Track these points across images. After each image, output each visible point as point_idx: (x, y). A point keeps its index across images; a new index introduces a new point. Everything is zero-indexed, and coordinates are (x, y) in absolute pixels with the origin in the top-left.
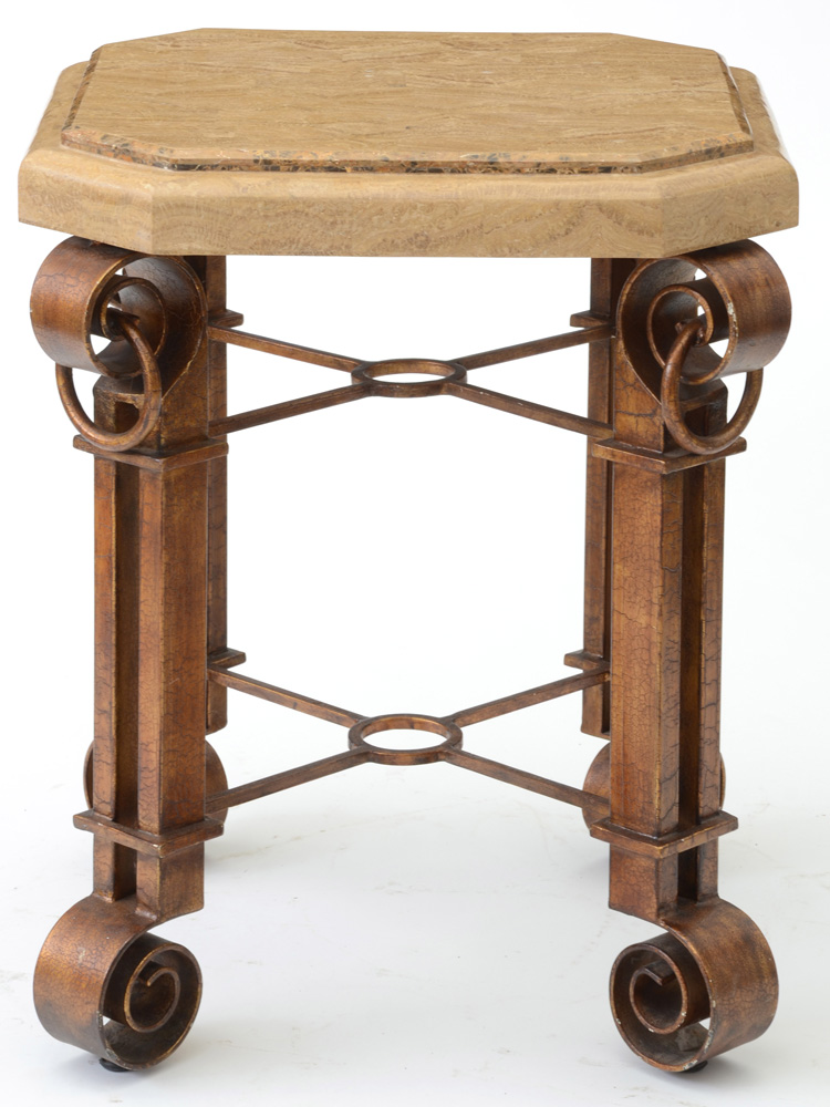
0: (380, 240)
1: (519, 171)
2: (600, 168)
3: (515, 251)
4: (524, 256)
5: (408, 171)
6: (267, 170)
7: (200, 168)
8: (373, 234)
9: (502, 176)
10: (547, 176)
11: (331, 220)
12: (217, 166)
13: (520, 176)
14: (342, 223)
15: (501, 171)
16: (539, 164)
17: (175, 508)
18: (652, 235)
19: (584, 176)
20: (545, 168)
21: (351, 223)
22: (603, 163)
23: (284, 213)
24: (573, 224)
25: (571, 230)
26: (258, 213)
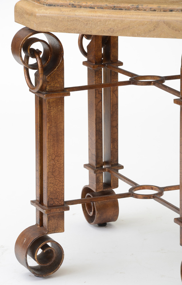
0: (100, 30)
1: (145, 10)
2: (169, 10)
3: (139, 35)
4: (141, 37)
5: (113, 9)
6: (73, 7)
7: (54, 6)
8: (98, 28)
9: (140, 11)
10: (153, 12)
11: (86, 23)
12: (59, 5)
13: (145, 12)
14: (89, 24)
15: (140, 10)
16: (151, 8)
17: (52, 110)
18: (179, 32)
19: (164, 12)
20: (153, 10)
21: (92, 24)
22: (170, 9)
23: (73, 20)
24: (156, 27)
25: (155, 29)
26: (66, 20)
